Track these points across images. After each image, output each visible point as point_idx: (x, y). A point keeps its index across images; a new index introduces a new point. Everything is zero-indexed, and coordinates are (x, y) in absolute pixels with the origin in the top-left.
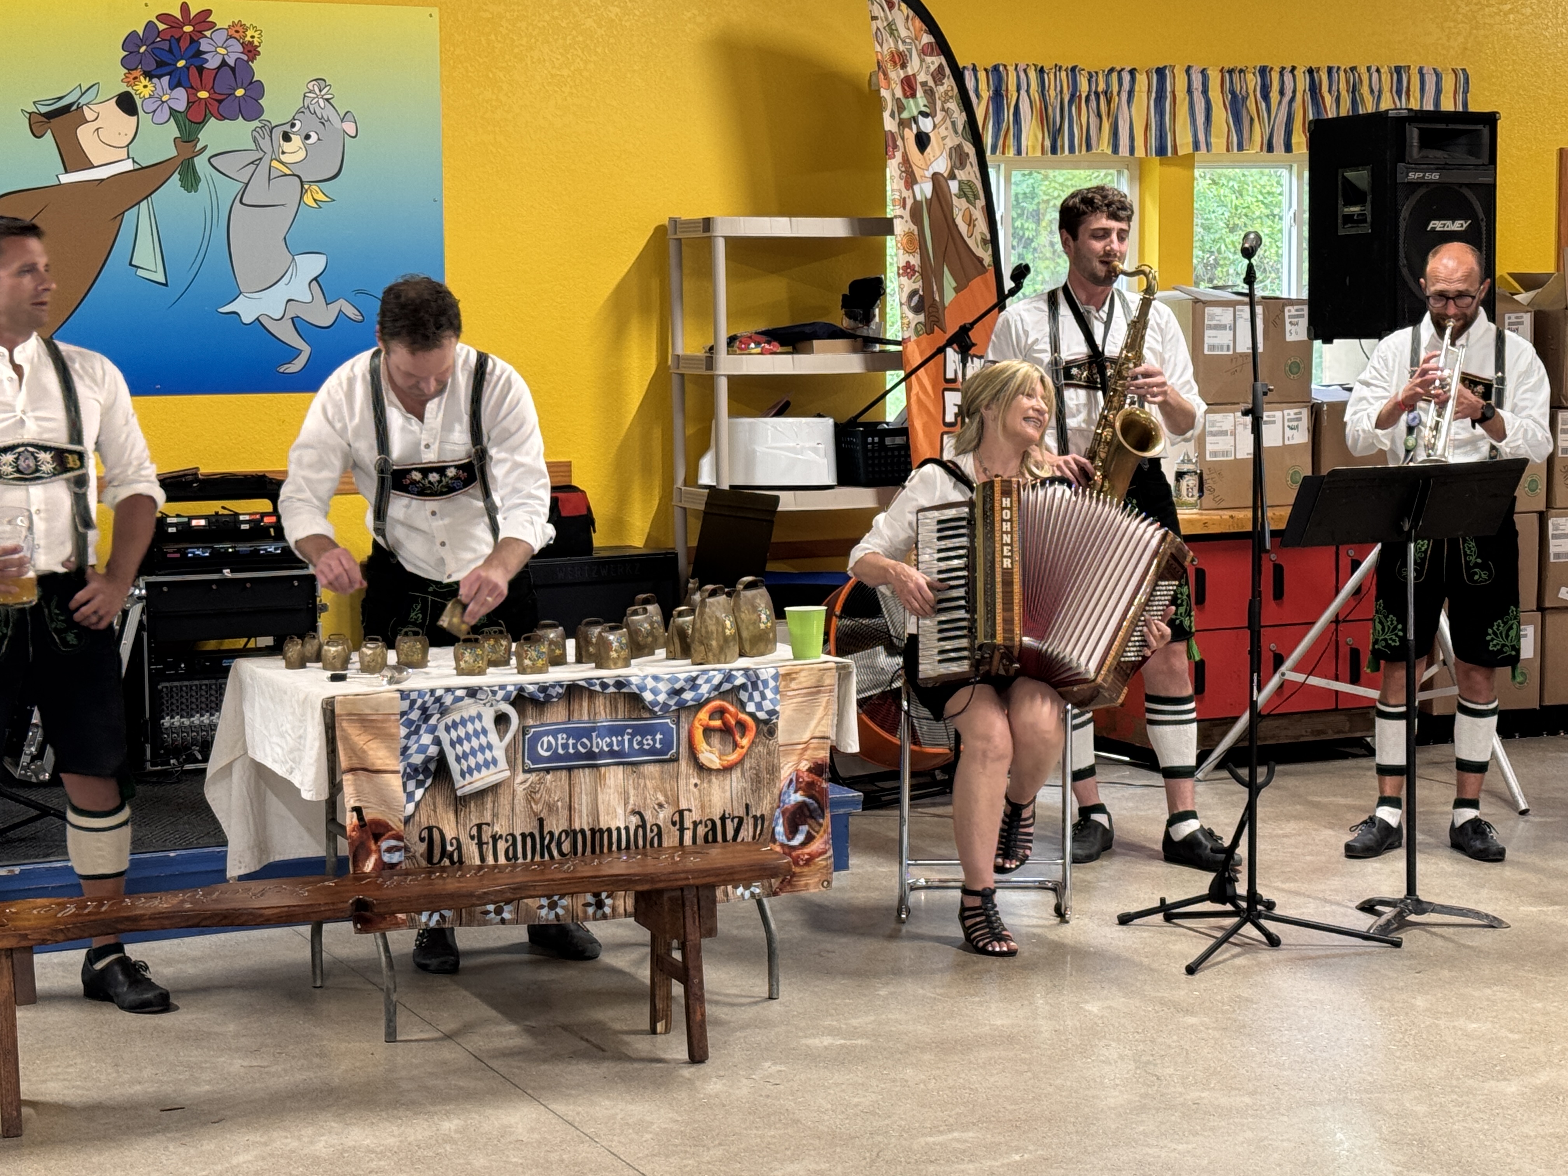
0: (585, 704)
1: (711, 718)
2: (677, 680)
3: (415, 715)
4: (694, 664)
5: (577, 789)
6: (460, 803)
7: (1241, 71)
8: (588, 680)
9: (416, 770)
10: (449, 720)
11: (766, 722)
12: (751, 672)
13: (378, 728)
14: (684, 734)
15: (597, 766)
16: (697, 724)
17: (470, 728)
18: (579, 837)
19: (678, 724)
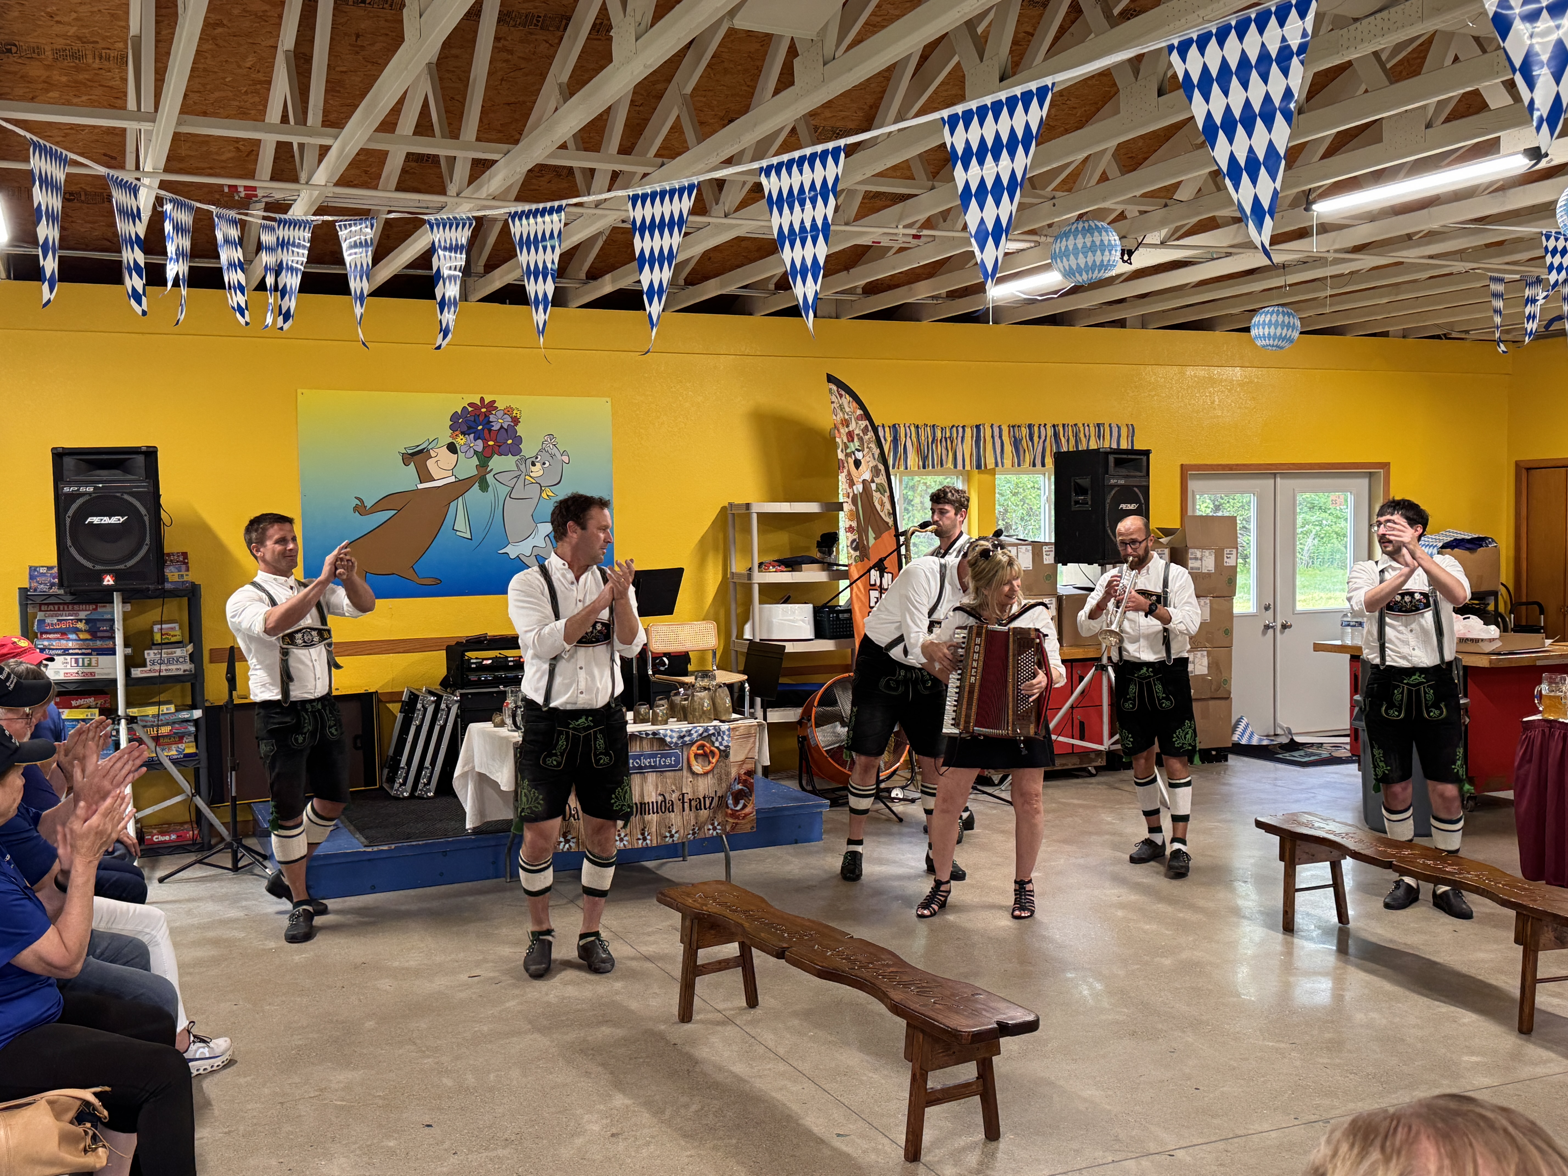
0: (638, 743)
1: (698, 749)
2: (682, 731)
4: (689, 724)
7: (1019, 426)
8: (639, 732)
11: (724, 751)
12: (717, 728)
14: (685, 757)
15: (644, 773)
16: (691, 752)
19: (682, 752)
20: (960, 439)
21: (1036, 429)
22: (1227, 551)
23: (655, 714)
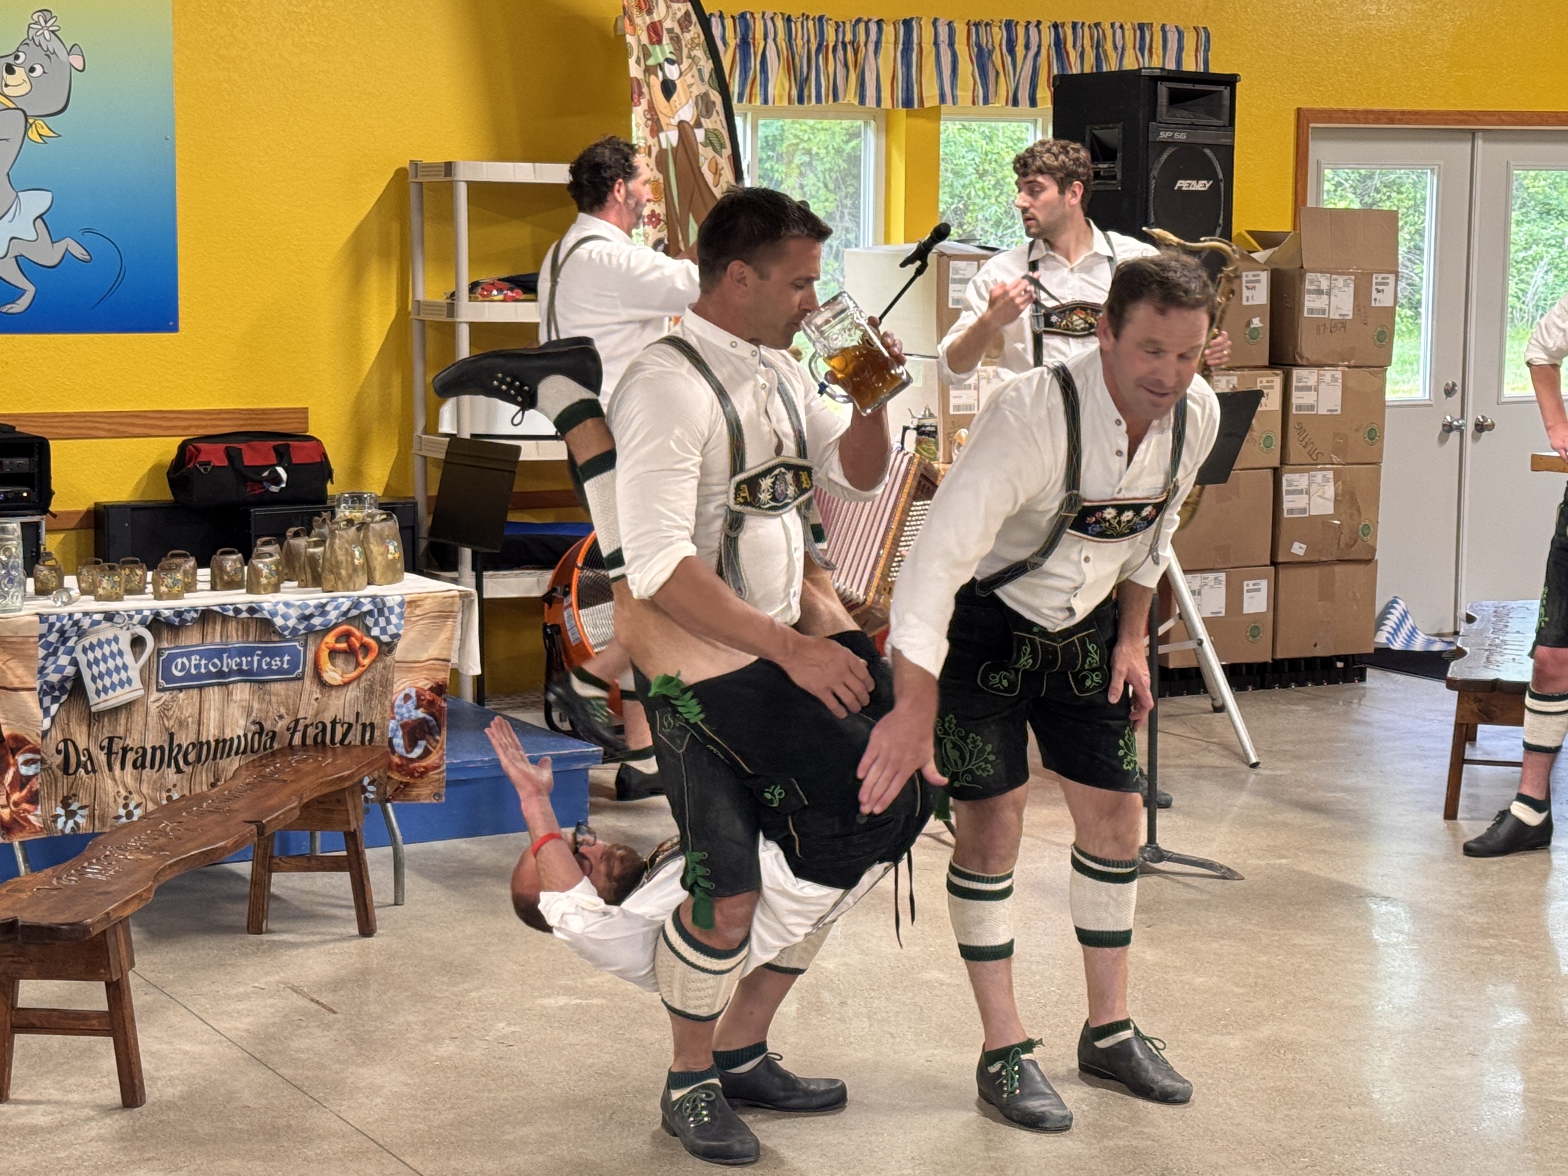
0: (218, 628)
1: (338, 640)
2: (308, 606)
3: (53, 638)
4: (324, 592)
5: (207, 706)
6: (93, 718)
7: (987, 24)
8: (222, 606)
9: (52, 687)
10: (86, 642)
11: (387, 644)
12: (378, 600)
13: (17, 650)
14: (310, 656)
15: (226, 684)
16: (323, 647)
17: (107, 650)
18: (205, 747)
19: (305, 646)
20: (871, 47)
21: (1021, 31)
22: (1377, 278)
23: (255, 573)
